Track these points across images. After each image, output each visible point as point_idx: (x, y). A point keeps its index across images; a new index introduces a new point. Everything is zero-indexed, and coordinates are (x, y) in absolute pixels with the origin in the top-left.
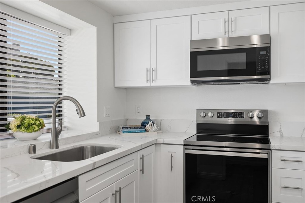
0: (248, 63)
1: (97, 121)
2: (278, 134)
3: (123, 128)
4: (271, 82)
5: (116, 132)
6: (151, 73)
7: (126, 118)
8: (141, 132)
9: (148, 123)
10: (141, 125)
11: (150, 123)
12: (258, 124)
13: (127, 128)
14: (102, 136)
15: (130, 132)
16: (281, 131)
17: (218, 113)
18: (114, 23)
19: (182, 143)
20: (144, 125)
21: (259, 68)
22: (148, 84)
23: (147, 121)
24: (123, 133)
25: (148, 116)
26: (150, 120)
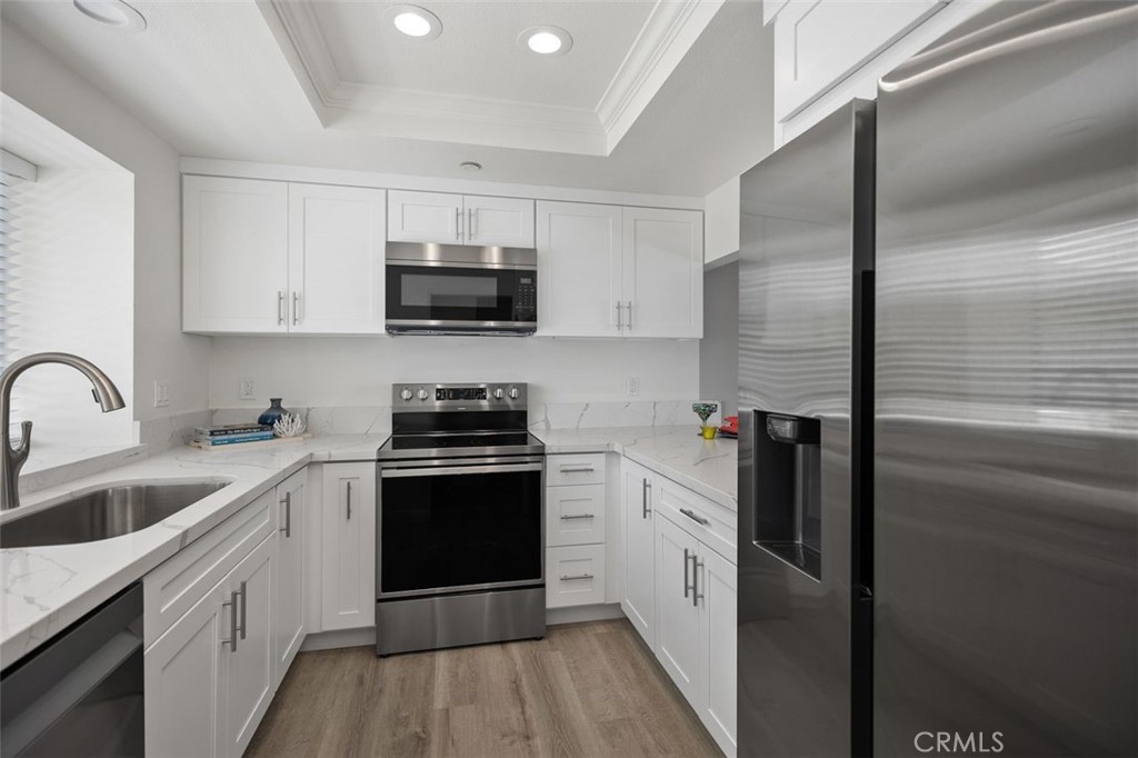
0: (500, 299)
1: (135, 420)
2: (542, 426)
3: (212, 433)
4: (538, 334)
5: (187, 444)
6: (290, 303)
7: (211, 407)
8: (262, 439)
9: (280, 419)
10: (256, 422)
11: (285, 418)
12: (513, 408)
13: (225, 433)
14: (150, 456)
15: (232, 442)
16: (546, 421)
17: (438, 390)
18: (182, 174)
19: (375, 457)
20: (267, 422)
21: (519, 307)
22: (282, 329)
23: (276, 414)
24: (214, 444)
25: (276, 403)
26: (285, 412)
